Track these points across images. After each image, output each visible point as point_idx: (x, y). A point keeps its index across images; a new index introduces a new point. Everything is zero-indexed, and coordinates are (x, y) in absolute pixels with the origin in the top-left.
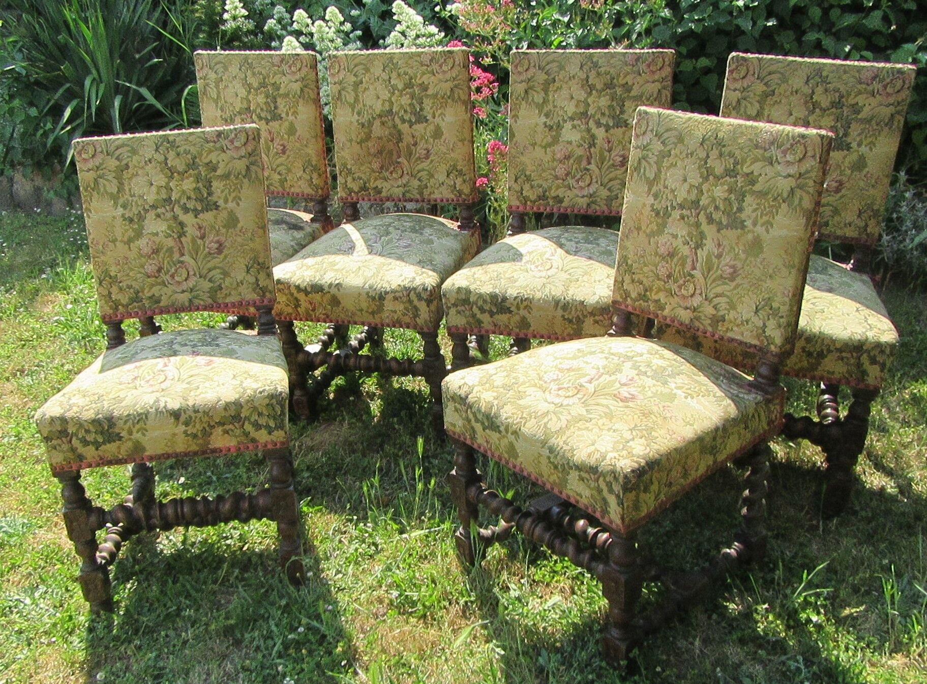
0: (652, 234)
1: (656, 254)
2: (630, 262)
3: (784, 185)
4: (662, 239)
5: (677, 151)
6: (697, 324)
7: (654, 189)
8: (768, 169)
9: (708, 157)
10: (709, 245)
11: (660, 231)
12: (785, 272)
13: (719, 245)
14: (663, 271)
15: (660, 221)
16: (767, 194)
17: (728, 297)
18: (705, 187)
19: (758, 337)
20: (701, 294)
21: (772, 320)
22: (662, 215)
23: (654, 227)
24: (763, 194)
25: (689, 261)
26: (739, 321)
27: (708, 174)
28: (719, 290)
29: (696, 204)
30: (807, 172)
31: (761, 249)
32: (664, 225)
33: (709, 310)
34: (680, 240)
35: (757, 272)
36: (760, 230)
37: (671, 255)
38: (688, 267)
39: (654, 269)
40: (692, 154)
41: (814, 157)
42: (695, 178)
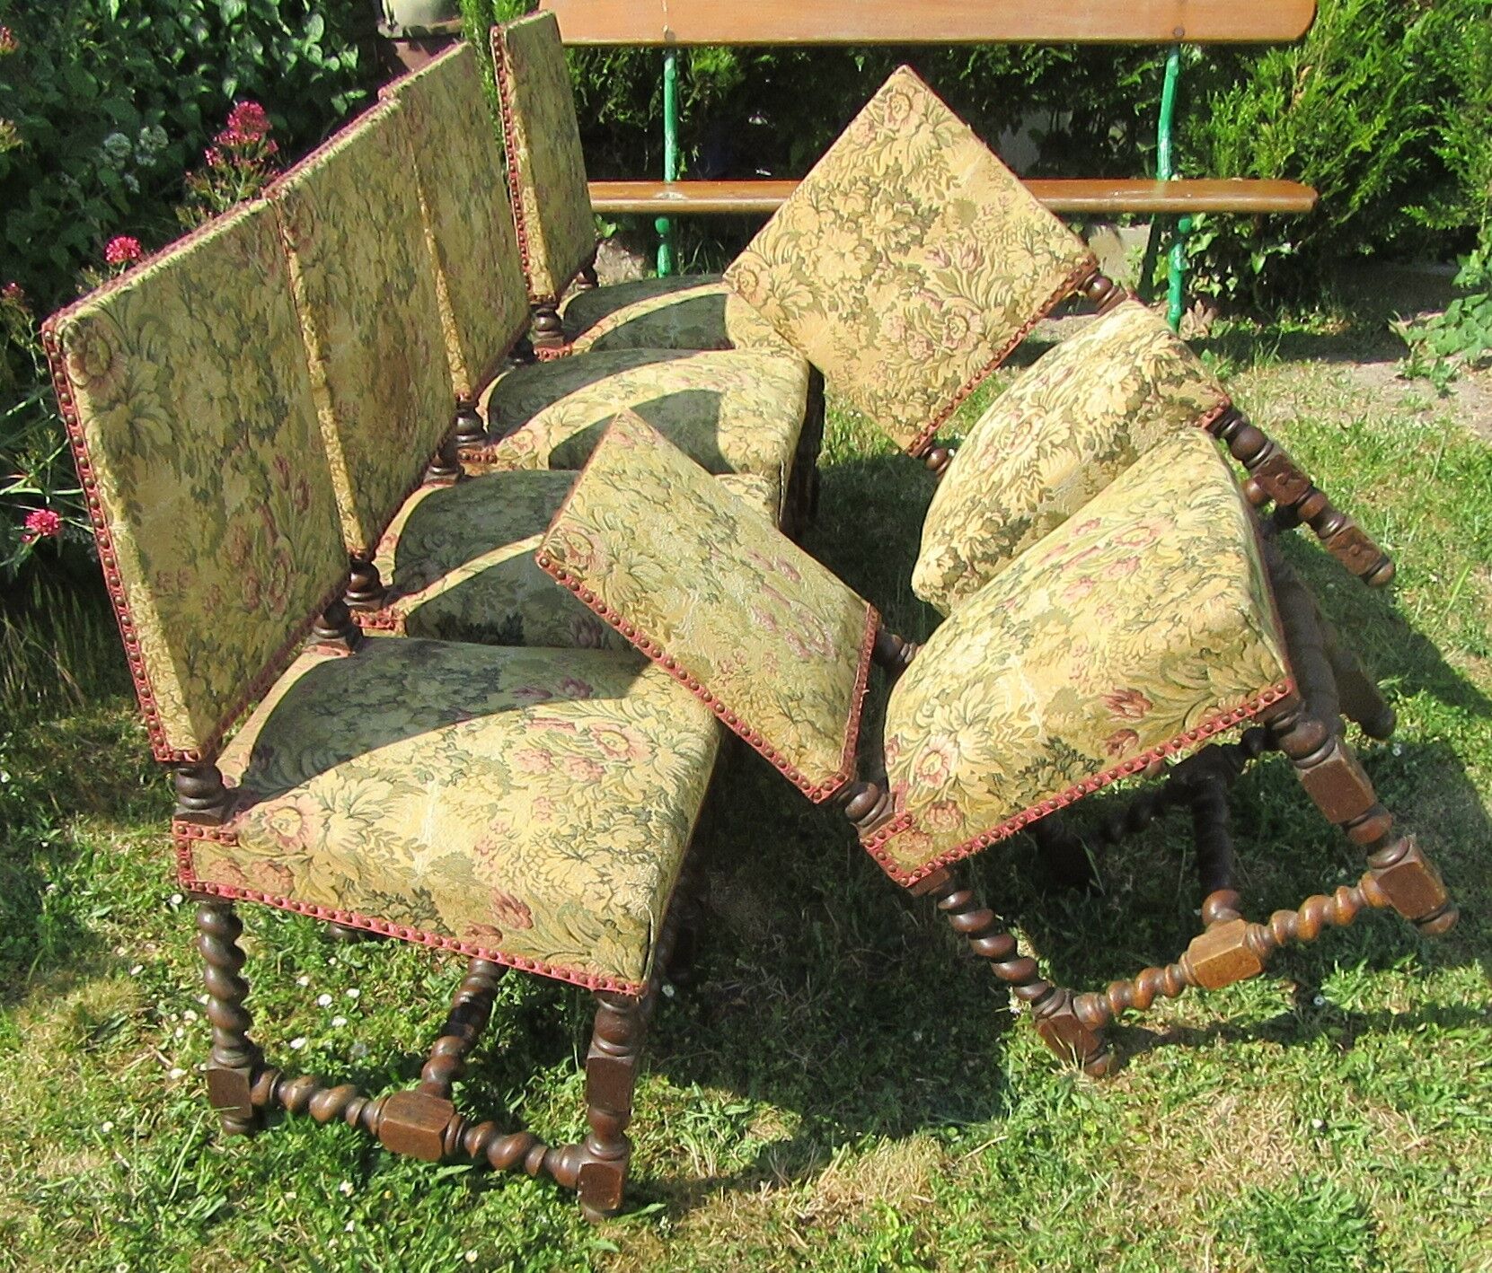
0: (871, 339)
1: (895, 346)
2: (880, 393)
3: (924, 138)
4: (885, 328)
5: (805, 247)
6: (1000, 345)
7: (825, 304)
8: (897, 146)
9: (836, 212)
10: (929, 266)
11: (873, 323)
12: (1010, 194)
13: (937, 254)
14: (918, 350)
15: (863, 318)
16: (920, 162)
17: (996, 279)
18: (866, 234)
19: (1058, 271)
20: (973, 314)
21: (1052, 242)
22: (860, 312)
23: (865, 330)
24: (916, 170)
25: (930, 305)
26: (1029, 283)
27: (853, 222)
28: (983, 285)
29: (875, 256)
30: (927, 108)
31: (972, 206)
32: (871, 314)
33: (995, 315)
34: (901, 304)
35: (993, 225)
36: (950, 195)
37: (909, 326)
38: (935, 312)
39: (909, 361)
40: (821, 231)
41: (916, 91)
42: (849, 241)
